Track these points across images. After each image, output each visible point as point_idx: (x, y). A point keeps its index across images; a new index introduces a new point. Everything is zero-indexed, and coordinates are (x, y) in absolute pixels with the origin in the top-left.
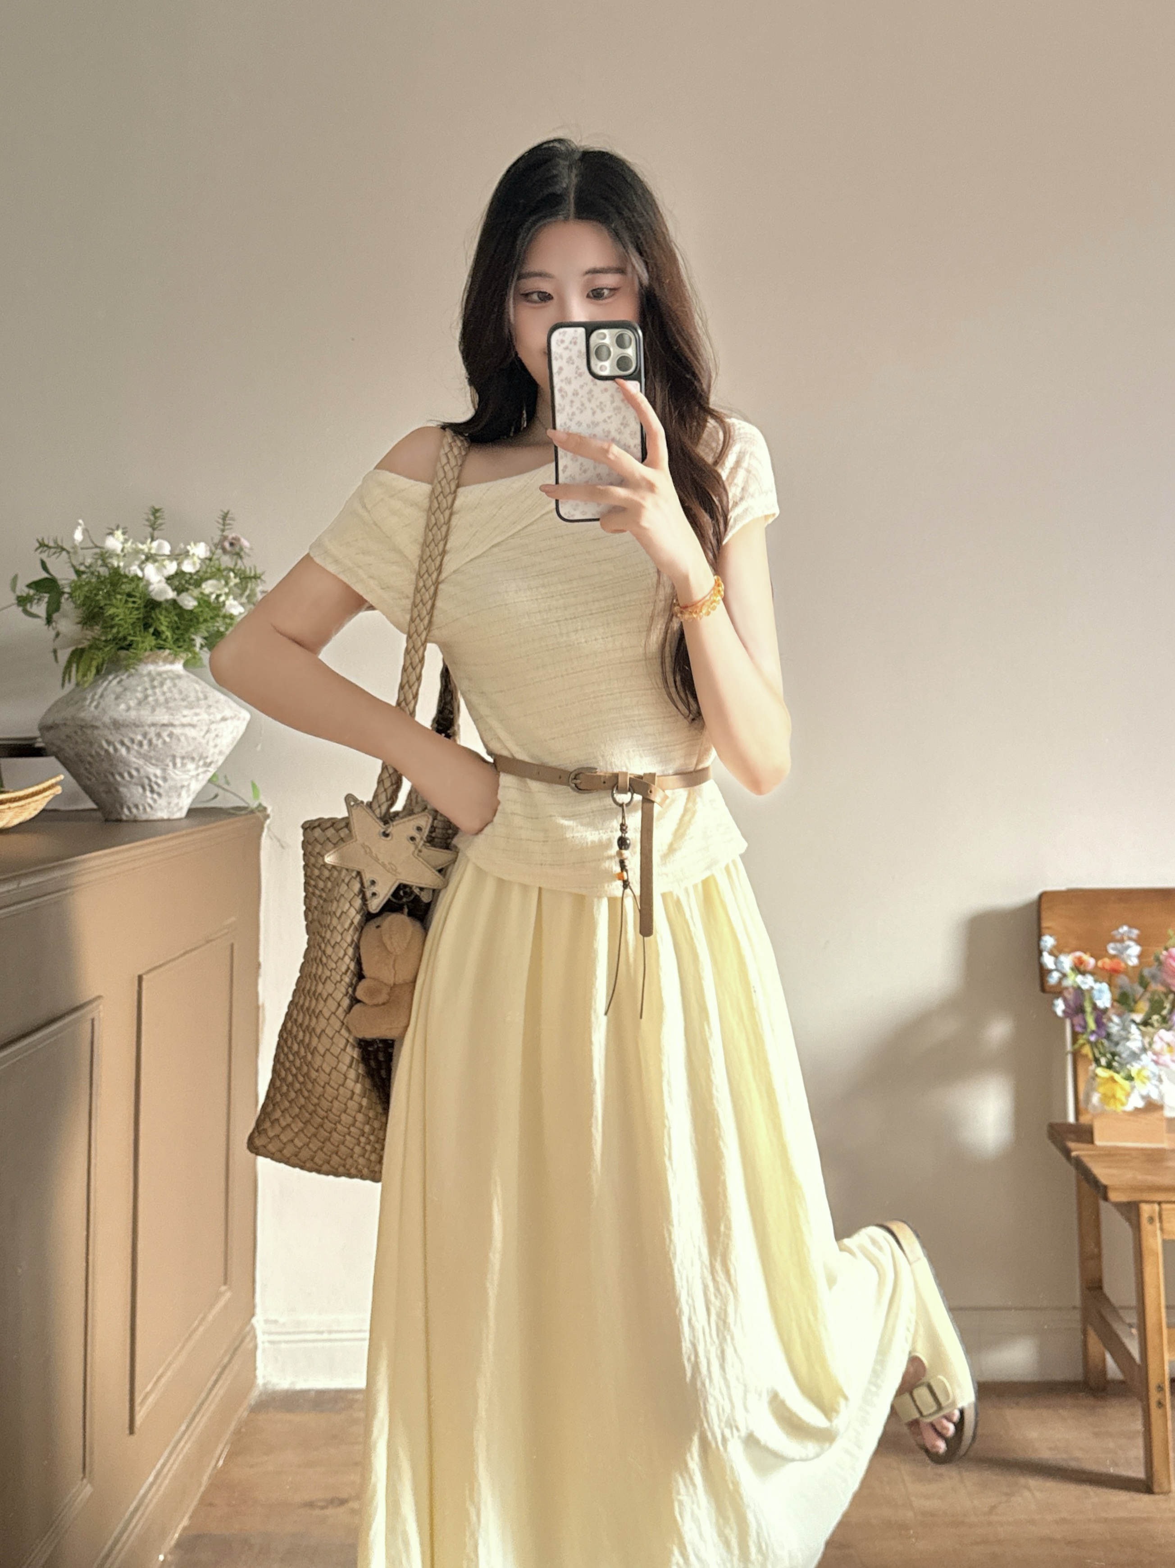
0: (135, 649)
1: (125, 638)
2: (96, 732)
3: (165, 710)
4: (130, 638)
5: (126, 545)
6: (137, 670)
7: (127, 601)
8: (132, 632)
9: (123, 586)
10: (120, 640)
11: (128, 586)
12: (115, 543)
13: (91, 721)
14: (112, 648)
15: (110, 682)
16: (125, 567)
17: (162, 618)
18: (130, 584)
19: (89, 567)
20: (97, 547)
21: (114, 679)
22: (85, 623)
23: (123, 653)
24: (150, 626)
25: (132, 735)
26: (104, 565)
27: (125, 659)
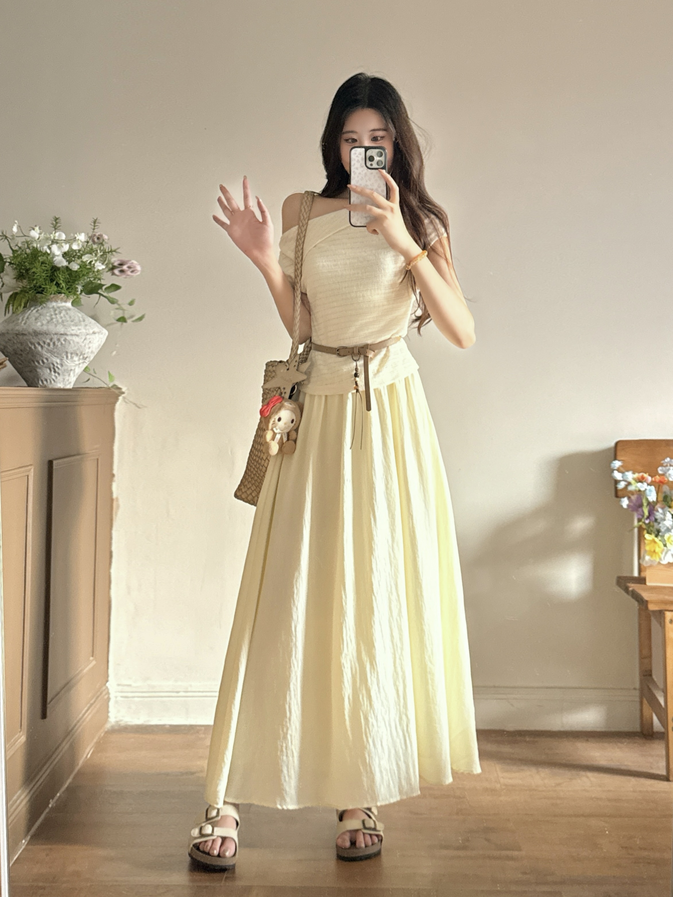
0: (45, 292)
1: (40, 287)
2: (25, 337)
3: (62, 326)
4: (43, 286)
5: (40, 236)
6: (46, 304)
7: (41, 266)
8: (44, 283)
10: (38, 287)
11: (41, 257)
12: (35, 234)
13: (22, 331)
14: (33, 292)
15: (32, 311)
16: (40, 247)
17: (60, 276)
18: (43, 256)
19: (20, 248)
20: (25, 236)
21: (34, 309)
22: (18, 278)
23: (39, 295)
24: (54, 281)
25: (44, 340)
26: (28, 248)
27: (40, 298)
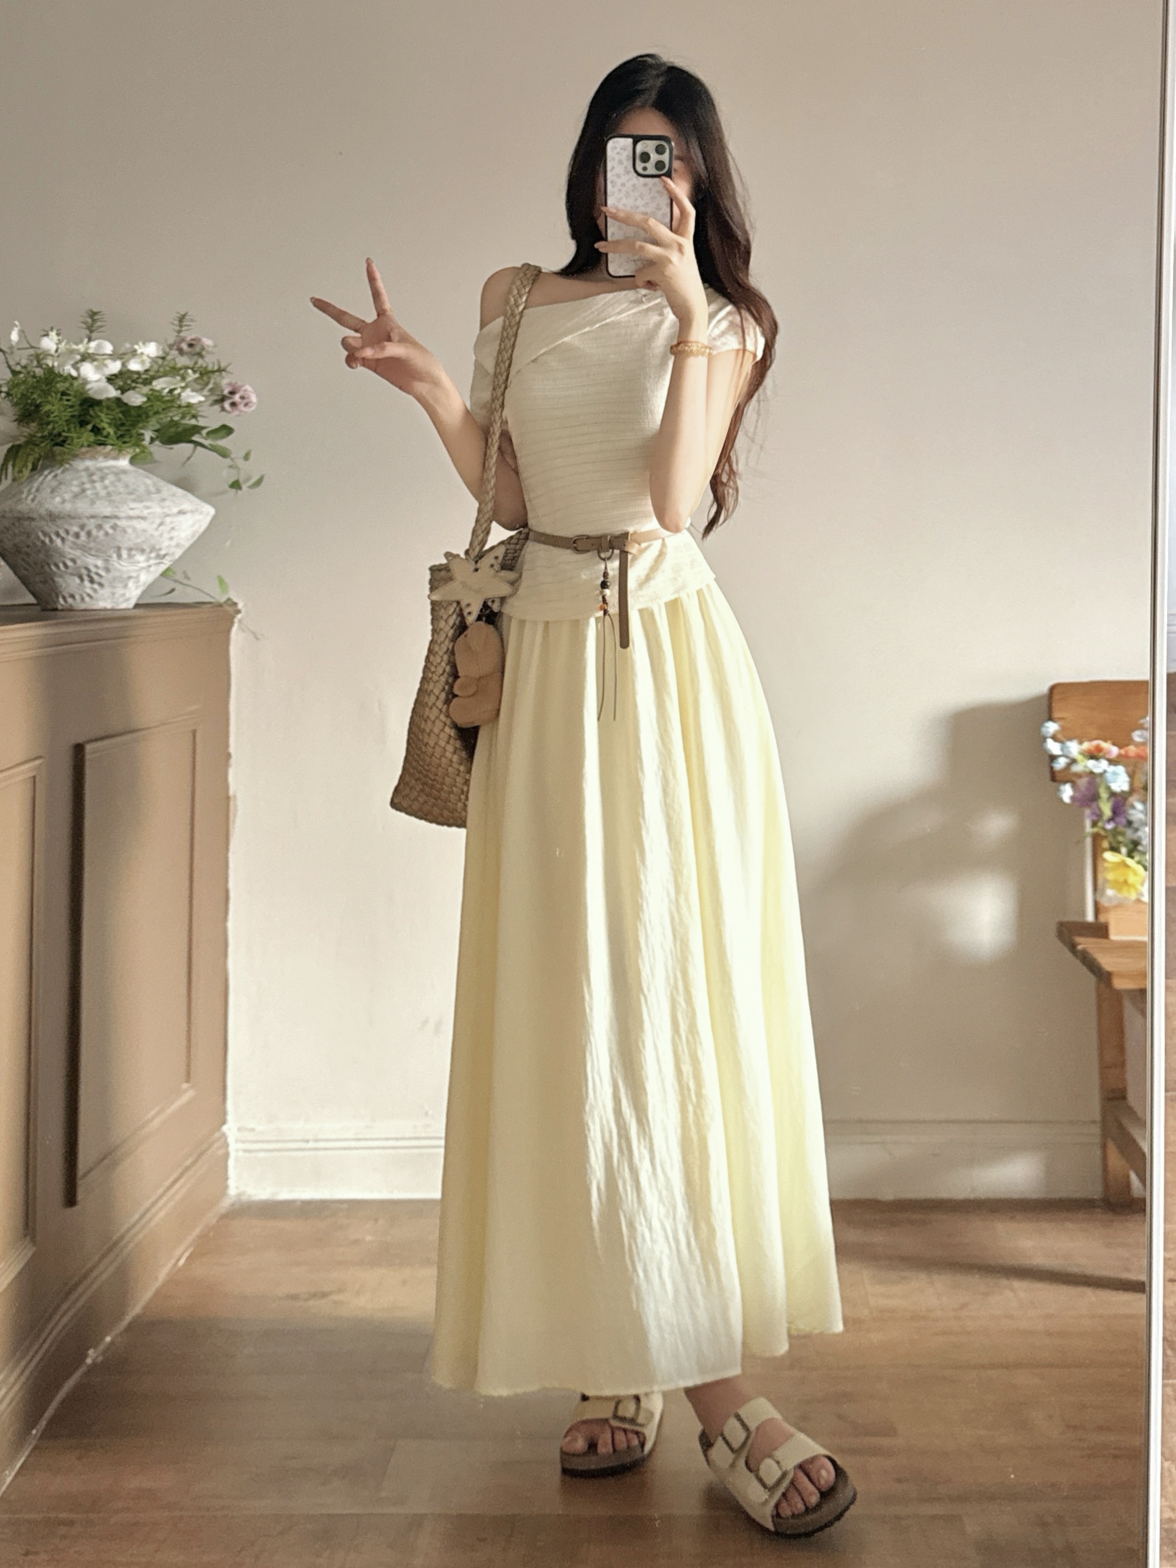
0: (69, 444)
1: (60, 435)
2: (33, 524)
3: (104, 503)
4: (64, 434)
5: (60, 346)
6: (71, 464)
7: (61, 399)
8: (66, 429)
9: (58, 385)
10: (55, 436)
11: (62, 384)
12: (49, 343)
13: (29, 512)
14: (47, 444)
15: (46, 476)
16: (59, 366)
17: (102, 415)
18: (64, 382)
19: (25, 367)
20: (32, 347)
21: (50, 473)
22: (21, 421)
23: (57, 449)
24: (88, 423)
25: (68, 527)
26: (39, 365)
27: (60, 454)
